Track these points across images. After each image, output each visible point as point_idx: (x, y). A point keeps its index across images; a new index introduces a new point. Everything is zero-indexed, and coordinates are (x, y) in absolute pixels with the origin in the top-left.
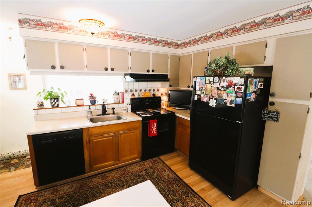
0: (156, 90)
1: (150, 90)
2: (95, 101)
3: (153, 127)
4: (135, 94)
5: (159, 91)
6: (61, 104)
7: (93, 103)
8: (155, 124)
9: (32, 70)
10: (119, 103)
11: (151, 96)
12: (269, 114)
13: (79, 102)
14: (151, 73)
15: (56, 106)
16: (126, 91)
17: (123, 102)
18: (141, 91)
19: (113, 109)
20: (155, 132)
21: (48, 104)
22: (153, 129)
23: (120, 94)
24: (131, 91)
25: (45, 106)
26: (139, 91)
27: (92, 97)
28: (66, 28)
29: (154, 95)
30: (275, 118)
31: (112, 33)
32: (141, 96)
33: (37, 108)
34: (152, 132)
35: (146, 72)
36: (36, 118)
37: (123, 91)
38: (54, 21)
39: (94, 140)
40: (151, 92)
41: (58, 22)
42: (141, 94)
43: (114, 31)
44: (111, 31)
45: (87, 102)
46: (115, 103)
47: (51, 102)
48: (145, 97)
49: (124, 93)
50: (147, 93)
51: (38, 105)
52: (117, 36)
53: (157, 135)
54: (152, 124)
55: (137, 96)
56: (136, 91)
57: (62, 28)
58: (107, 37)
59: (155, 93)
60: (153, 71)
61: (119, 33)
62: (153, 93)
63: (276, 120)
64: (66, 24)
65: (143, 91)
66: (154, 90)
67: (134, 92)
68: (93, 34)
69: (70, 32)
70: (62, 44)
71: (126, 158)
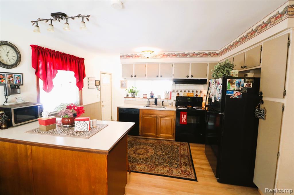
0: (199, 92)
1: (193, 92)
2: (153, 96)
3: (183, 117)
4: (179, 93)
5: (202, 93)
6: (136, 97)
7: (152, 97)
8: (185, 115)
9: (125, 78)
10: (168, 99)
11: (194, 96)
12: (259, 112)
13: (145, 96)
14: (190, 78)
15: (133, 97)
16: (173, 91)
17: (171, 98)
18: (185, 91)
19: (163, 102)
20: (185, 122)
21: (130, 95)
22: (183, 118)
23: (169, 93)
24: (177, 91)
25: (129, 97)
26: (183, 92)
27: (152, 94)
28: (138, 56)
29: (197, 95)
30: (262, 115)
31: (161, 54)
32: (185, 96)
33: (125, 97)
34: (183, 121)
35: (185, 77)
36: (125, 102)
37: (171, 91)
38: (133, 54)
39: (145, 117)
40: (194, 93)
41: (135, 54)
42: (185, 94)
43: (162, 53)
44: (161, 53)
45: (149, 96)
46: (165, 99)
47: (132, 94)
48: (188, 96)
49: (172, 92)
50: (191, 93)
51: (127, 96)
52: (165, 56)
53: (186, 124)
54: (182, 115)
55: (181, 95)
56: (181, 91)
57: (137, 56)
58: (158, 57)
59: (198, 94)
60: (192, 76)
61: (166, 53)
62: (196, 94)
63: (263, 117)
64: (138, 54)
65: (187, 92)
66: (197, 92)
67: (179, 92)
68: (148, 57)
69: (140, 58)
70: (137, 64)
71: (163, 135)
